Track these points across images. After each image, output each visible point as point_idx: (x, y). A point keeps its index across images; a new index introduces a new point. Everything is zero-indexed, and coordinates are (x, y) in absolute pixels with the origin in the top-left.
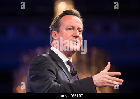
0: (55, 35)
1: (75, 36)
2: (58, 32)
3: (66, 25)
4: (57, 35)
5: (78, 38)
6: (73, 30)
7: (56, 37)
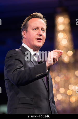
0: (25, 34)
1: (39, 35)
2: (27, 31)
3: (32, 26)
4: (26, 34)
5: (41, 36)
6: (37, 30)
7: (25, 36)
